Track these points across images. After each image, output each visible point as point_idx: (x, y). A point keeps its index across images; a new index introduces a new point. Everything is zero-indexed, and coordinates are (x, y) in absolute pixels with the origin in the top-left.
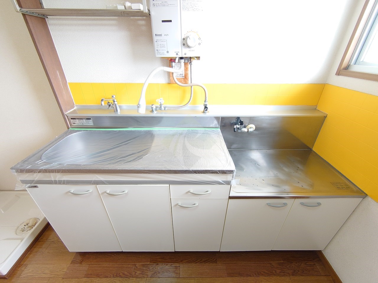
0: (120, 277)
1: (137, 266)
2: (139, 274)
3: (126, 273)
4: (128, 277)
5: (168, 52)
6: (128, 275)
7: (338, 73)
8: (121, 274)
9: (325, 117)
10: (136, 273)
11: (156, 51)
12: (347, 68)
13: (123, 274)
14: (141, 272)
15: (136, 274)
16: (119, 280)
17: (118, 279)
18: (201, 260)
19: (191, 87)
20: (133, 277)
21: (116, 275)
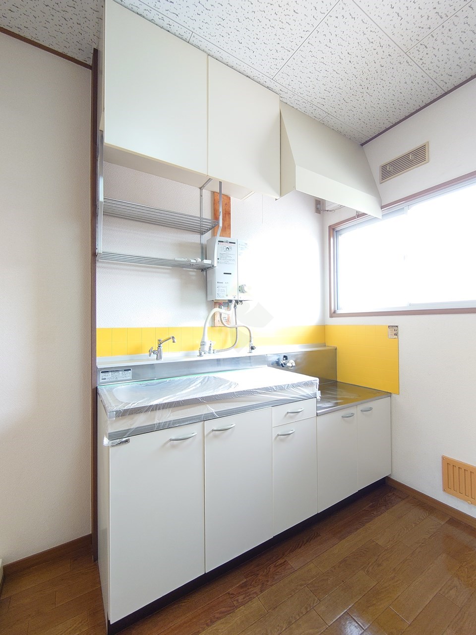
0: (219, 618)
1: (231, 593)
2: (244, 598)
3: (223, 609)
4: (231, 611)
5: (227, 295)
6: (229, 609)
7: (331, 316)
8: (217, 615)
9: (336, 349)
10: (237, 600)
11: (217, 295)
12: (335, 312)
13: (220, 613)
14: (244, 596)
15: (240, 601)
16: (221, 624)
17: (219, 622)
18: (303, 542)
19: (237, 328)
20: (237, 607)
21: (211, 622)
